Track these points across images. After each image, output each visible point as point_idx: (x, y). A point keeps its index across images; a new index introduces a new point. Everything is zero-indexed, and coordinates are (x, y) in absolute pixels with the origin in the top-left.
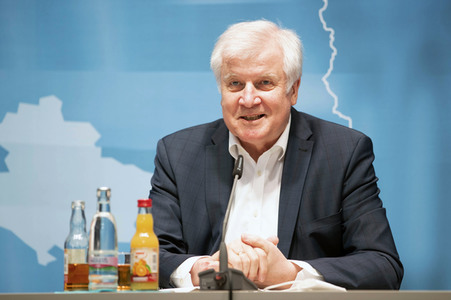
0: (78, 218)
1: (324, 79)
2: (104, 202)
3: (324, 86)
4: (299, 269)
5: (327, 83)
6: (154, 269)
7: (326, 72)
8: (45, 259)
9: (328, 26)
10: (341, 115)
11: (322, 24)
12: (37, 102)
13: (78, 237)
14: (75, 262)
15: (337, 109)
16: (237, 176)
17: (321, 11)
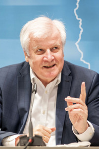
1: (76, 44)
3: (77, 47)
5: (78, 46)
7: (77, 40)
9: (79, 17)
10: (85, 62)
11: (75, 16)
15: (83, 59)
16: (34, 92)
17: (75, 10)
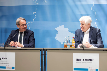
0: (66, 39)
2: (69, 37)
4: (91, 46)
6: (75, 45)
8: (62, 44)
10: (97, 27)
12: (61, 25)
13: (65, 41)
14: (65, 44)
